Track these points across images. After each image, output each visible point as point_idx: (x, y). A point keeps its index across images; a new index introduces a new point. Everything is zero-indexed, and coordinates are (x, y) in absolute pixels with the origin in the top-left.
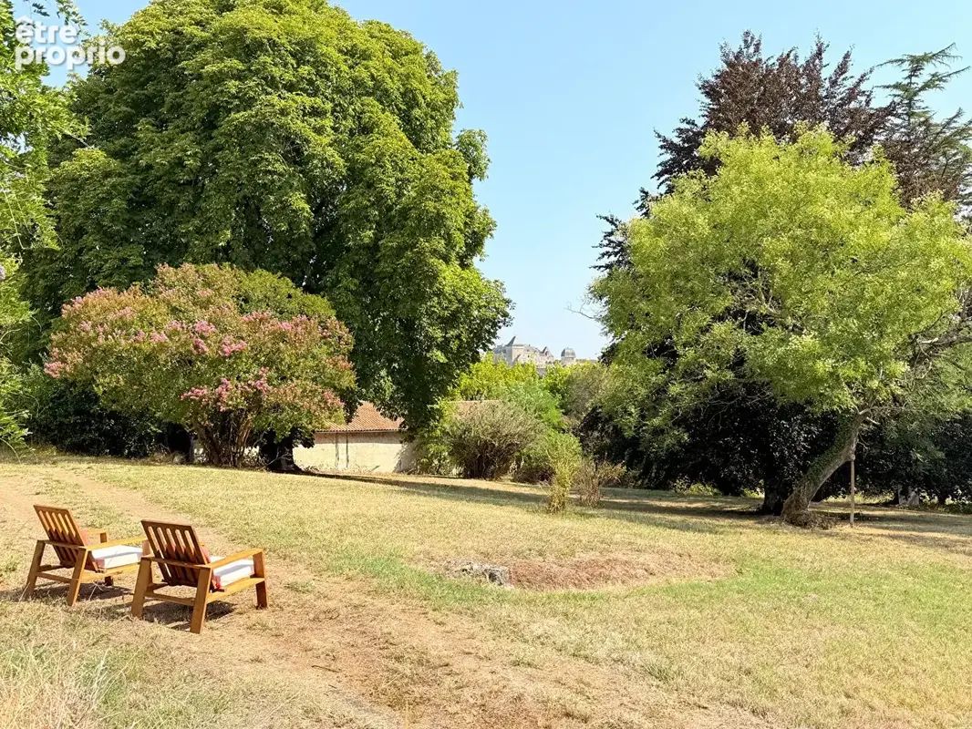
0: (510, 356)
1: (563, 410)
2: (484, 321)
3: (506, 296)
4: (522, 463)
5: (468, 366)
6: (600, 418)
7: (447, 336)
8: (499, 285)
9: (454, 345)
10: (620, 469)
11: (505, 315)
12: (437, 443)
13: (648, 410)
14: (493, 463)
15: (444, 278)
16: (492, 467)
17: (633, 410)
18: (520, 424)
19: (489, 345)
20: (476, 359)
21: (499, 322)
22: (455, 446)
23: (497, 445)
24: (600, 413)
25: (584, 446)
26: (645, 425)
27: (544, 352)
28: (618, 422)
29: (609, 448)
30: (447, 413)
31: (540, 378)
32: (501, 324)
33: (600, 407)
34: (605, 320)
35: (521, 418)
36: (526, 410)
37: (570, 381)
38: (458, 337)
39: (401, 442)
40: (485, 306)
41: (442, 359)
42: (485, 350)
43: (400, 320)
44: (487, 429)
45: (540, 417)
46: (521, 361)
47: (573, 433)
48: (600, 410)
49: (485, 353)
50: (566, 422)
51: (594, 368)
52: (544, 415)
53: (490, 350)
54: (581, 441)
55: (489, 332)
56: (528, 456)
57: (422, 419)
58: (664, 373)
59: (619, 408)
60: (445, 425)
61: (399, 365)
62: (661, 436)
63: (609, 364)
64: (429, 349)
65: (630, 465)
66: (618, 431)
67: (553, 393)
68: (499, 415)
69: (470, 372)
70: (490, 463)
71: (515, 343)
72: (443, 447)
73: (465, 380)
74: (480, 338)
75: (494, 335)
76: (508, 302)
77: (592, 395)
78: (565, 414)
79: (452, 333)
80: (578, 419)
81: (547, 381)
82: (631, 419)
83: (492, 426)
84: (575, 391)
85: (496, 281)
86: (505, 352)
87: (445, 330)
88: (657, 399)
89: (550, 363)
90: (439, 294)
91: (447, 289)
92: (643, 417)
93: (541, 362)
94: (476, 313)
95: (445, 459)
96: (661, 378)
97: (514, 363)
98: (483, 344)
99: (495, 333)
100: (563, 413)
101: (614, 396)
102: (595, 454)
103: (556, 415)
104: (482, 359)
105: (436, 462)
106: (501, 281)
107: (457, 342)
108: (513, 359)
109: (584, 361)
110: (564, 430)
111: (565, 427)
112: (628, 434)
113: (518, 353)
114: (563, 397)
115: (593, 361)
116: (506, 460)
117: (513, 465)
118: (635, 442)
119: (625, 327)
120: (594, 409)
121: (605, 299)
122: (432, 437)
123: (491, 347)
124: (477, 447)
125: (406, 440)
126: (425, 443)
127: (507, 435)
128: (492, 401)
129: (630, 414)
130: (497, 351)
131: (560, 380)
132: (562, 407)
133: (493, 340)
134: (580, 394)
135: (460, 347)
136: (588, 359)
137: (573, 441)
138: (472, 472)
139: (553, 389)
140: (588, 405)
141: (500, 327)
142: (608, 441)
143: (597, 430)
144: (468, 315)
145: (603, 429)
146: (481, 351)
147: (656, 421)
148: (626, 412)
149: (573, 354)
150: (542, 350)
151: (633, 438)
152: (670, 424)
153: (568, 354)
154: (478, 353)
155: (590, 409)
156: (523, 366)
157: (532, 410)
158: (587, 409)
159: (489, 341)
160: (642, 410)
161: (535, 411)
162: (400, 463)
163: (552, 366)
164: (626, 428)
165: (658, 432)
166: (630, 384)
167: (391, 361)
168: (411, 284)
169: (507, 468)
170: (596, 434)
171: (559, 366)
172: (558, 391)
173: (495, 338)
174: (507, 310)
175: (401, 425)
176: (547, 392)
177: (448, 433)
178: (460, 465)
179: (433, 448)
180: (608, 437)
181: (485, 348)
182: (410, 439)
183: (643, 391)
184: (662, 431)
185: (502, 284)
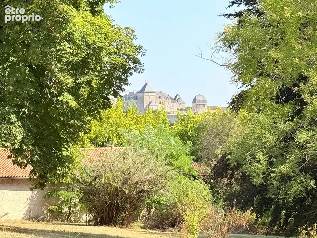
0: (142, 102)
1: (194, 157)
2: (114, 67)
3: (136, 43)
4: (153, 210)
5: (99, 113)
6: (229, 164)
7: (77, 82)
8: (130, 32)
9: (84, 92)
10: (250, 215)
11: (136, 62)
12: (67, 190)
13: (276, 157)
14: (124, 210)
15: (75, 25)
16: (123, 214)
17: (261, 157)
18: (151, 171)
19: (120, 91)
20: (107, 105)
21: (130, 69)
22: (85, 194)
23: (127, 191)
24: (229, 159)
25: (214, 193)
26: (273, 172)
27: (176, 99)
28: (247, 168)
29: (238, 195)
30: (77, 160)
31: (171, 125)
32: (132, 71)
33: (229, 154)
34: (235, 67)
35: (152, 165)
36: (156, 157)
37: (200, 129)
38: (89, 83)
39: (31, 189)
40: (116, 53)
41: (74, 104)
42: (116, 97)
43: (30, 66)
44: (117, 177)
45: (171, 164)
46: (153, 108)
47: (203, 179)
48: (229, 157)
49: (116, 99)
50: (197, 169)
51: (225, 115)
52: (175, 163)
53: (121, 96)
54: (211, 188)
55: (119, 78)
56: (159, 203)
57: (51, 165)
58: (292, 120)
59: (247, 155)
60: (75, 172)
61: (28, 110)
62: (289, 184)
63: (237, 110)
64: (60, 93)
65: (259, 212)
66: (246, 178)
67: (184, 140)
68: (129, 161)
69: (101, 119)
70: (119, 210)
71: (146, 89)
72: (73, 194)
73: (95, 126)
74: (111, 85)
75: (125, 82)
76: (139, 49)
77: (221, 142)
78: (195, 161)
79: (82, 78)
80: (208, 166)
81: (178, 128)
82: (260, 166)
83: (123, 173)
84: (205, 138)
85: (127, 28)
86: (136, 98)
87: (75, 76)
88: (284, 147)
89: (181, 110)
90: (69, 38)
91: (77, 35)
92: (271, 164)
93: (172, 109)
94: (106, 59)
95: (75, 206)
96: (289, 126)
97: (146, 110)
98: (114, 91)
99: (126, 80)
100: (194, 160)
101: (243, 143)
102: (224, 201)
103: (186, 162)
104: (113, 105)
105: (66, 209)
106: (132, 28)
107: (87, 89)
108: (145, 104)
109: (214, 108)
110: (194, 177)
111: (195, 174)
112: (257, 181)
113: (149, 100)
114: (194, 144)
115: (223, 108)
116: (136, 208)
117: (144, 212)
118: (263, 188)
119: (255, 74)
120: (223, 157)
121: (235, 47)
122: (61, 184)
123: (122, 93)
124: (107, 194)
125: (36, 187)
126: (55, 191)
127: (137, 182)
128: (122, 148)
129: (259, 161)
130: (128, 98)
131: (191, 127)
132: (192, 154)
133: (124, 86)
134: (210, 141)
135: (90, 93)
136: (219, 106)
137: (204, 188)
138: (102, 218)
139: (184, 136)
140: (218, 152)
141: (131, 74)
142: (238, 188)
143: (226, 177)
144: (99, 60)
145: (232, 176)
146: (111, 97)
147: (284, 168)
148: (254, 158)
149: (204, 101)
150: (173, 97)
151: (262, 185)
152: (297, 170)
153: (199, 101)
154: (108, 99)
155: (220, 156)
156: (154, 112)
157: (163, 157)
158: (217, 156)
159: (120, 88)
160: (270, 157)
161: (166, 158)
162: (30, 209)
163: (183, 113)
164: (255, 175)
165: (286, 179)
166: (259, 131)
167: (20, 107)
168: (40, 29)
169: (138, 215)
170: (225, 181)
171: (191, 113)
172: (189, 138)
173: (126, 84)
174: (139, 56)
175: (31, 172)
176: (178, 139)
177: (78, 180)
178: (90, 211)
179: (63, 194)
180: (238, 184)
181: (116, 94)
182: (41, 186)
183: (271, 139)
184: (290, 178)
185: (133, 31)
